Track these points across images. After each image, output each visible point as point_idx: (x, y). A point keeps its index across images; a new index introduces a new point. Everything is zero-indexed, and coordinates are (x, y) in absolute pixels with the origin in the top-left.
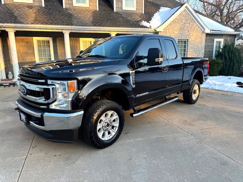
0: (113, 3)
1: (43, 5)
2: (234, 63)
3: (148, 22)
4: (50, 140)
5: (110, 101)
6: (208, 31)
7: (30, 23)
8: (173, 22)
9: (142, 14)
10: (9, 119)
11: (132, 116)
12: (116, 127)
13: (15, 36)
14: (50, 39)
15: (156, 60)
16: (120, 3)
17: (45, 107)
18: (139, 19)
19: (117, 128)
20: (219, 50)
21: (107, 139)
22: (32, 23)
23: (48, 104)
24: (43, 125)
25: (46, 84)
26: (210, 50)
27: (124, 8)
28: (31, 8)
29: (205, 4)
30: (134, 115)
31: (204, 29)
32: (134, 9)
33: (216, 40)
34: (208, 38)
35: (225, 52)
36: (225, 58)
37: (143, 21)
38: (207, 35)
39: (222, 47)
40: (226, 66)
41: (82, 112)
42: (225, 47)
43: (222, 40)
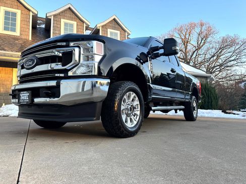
15: (173, 48)
17: (62, 75)
19: (138, 117)
21: (129, 126)
23: (66, 71)
28: (17, 40)
30: (153, 108)
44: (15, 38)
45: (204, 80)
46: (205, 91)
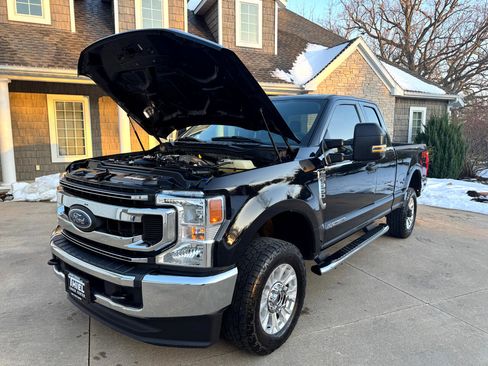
0: (217, 31)
1: (73, 30)
2: (450, 154)
3: (287, 71)
4: (152, 340)
5: (284, 243)
6: (399, 92)
7: (45, 65)
8: (335, 72)
9: (274, 55)
10: (13, 281)
11: (319, 273)
12: (291, 300)
13: (10, 90)
14: (85, 100)
15: (374, 149)
16: (230, 33)
17: (144, 260)
18: (269, 66)
19: (293, 304)
20: (419, 129)
21: (276, 331)
22: (49, 66)
23: (153, 255)
24: (139, 305)
25: (151, 204)
26: (403, 128)
27: (240, 43)
28: (47, 35)
29: (383, 42)
30: (323, 270)
31: (391, 87)
32: (259, 45)
33: (414, 109)
34: (400, 105)
35: (432, 133)
36: (434, 144)
37: (278, 70)
38: (398, 98)
39: (424, 122)
40: (435, 159)
41: (234, 272)
42: (431, 123)
43: (423, 109)
44: (44, 31)
45: (439, 107)
46: (439, 135)
